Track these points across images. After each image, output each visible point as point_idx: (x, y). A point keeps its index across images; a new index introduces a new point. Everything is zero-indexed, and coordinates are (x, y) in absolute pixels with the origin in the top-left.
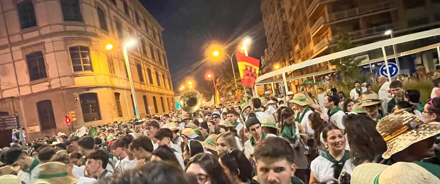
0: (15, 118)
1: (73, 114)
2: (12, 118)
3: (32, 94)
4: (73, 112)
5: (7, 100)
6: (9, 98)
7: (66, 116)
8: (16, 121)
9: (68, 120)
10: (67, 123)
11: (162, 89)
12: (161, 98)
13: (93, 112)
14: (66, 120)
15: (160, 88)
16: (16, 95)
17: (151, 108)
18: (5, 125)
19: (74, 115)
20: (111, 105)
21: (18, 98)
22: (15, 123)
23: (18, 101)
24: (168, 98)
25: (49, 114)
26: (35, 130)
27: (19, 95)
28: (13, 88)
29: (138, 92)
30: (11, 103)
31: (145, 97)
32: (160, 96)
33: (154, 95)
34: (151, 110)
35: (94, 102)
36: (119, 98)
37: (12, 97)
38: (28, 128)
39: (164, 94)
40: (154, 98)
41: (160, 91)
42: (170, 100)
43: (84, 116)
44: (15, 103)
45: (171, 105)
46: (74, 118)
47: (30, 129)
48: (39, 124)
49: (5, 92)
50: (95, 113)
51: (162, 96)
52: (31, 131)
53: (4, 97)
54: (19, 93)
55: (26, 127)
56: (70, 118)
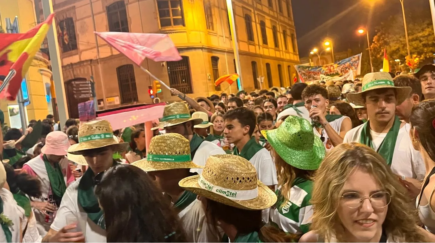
0: (90, 85)
1: (157, 84)
2: (86, 84)
3: (112, 57)
4: (158, 81)
5: (85, 64)
6: (87, 61)
7: (150, 86)
8: (90, 88)
9: (152, 92)
10: (151, 95)
11: (281, 52)
12: (279, 66)
13: (182, 82)
14: (150, 91)
15: (279, 51)
16: (95, 58)
17: (261, 80)
18: (79, 92)
20: (206, 75)
21: (97, 61)
22: (89, 90)
23: (96, 64)
24: (289, 66)
25: (130, 83)
26: (114, 102)
27: (98, 58)
28: (92, 49)
29: (245, 56)
30: (90, 67)
31: (254, 64)
32: (277, 63)
33: (268, 61)
34: (262, 83)
35: (185, 69)
36: (217, 65)
37: (91, 60)
38: (107, 99)
39: (283, 60)
40: (268, 65)
41: (278, 55)
44: (93, 67)
45: (293, 77)
46: (158, 89)
47: (109, 101)
48: (119, 95)
49: (83, 53)
50: (185, 84)
51: (281, 63)
52: (110, 103)
53: (83, 59)
54: (98, 55)
55: (104, 97)
56: (155, 88)
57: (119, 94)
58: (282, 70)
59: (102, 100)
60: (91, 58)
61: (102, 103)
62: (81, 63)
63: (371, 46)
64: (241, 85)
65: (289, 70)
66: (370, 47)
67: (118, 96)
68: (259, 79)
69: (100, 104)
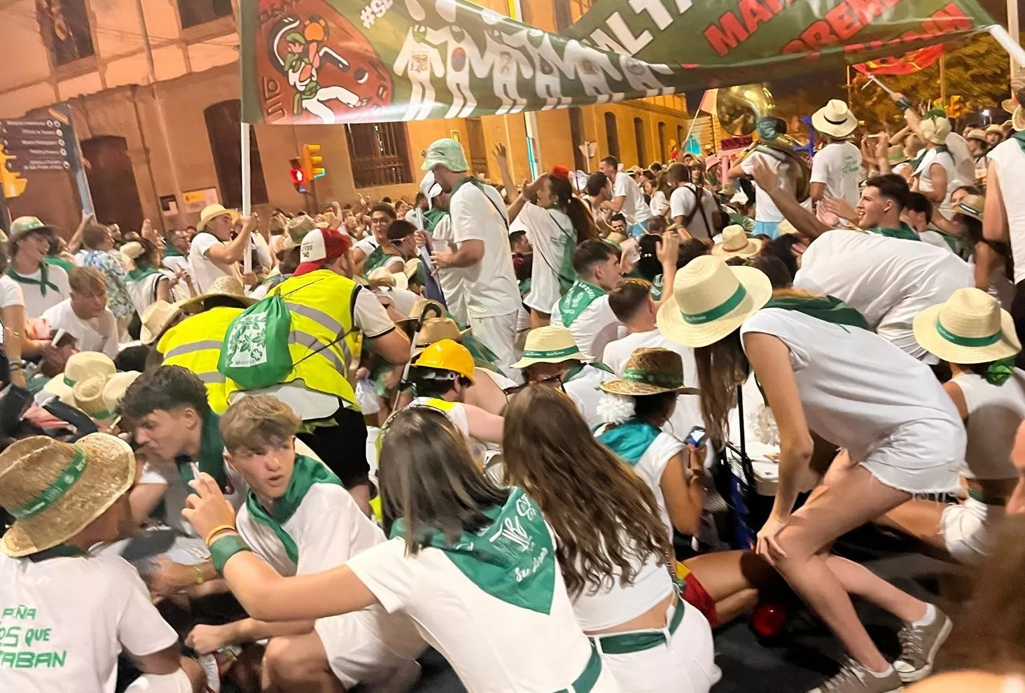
0: (59, 132)
1: (313, 153)
2: (46, 128)
3: (190, 77)
4: (317, 147)
5: (118, 96)
6: (120, 88)
7: (293, 158)
8: (61, 142)
9: (299, 176)
10: (298, 185)
12: (638, 121)
13: (385, 152)
14: (294, 174)
16: (143, 79)
17: (589, 151)
19: (318, 159)
20: (447, 133)
21: (151, 89)
22: (57, 147)
23: (149, 97)
24: (661, 124)
27: (152, 81)
28: (133, 53)
30: (130, 105)
31: (574, 114)
32: (632, 113)
33: (609, 108)
34: (590, 158)
37: (134, 87)
38: (185, 195)
39: (646, 108)
40: (609, 118)
43: (354, 166)
44: (141, 106)
45: (670, 148)
46: (318, 170)
47: (192, 201)
48: (217, 185)
49: (111, 66)
50: (392, 156)
51: (642, 114)
52: (195, 205)
53: (111, 84)
54: (153, 72)
55: (177, 190)
56: (307, 166)
57: (216, 181)
58: (645, 130)
59: (173, 198)
60: (133, 82)
61: (172, 205)
62: (105, 95)
63: (855, 80)
64: (536, 161)
65: (661, 135)
66: (851, 83)
67: (214, 187)
68: (583, 149)
69: (168, 209)
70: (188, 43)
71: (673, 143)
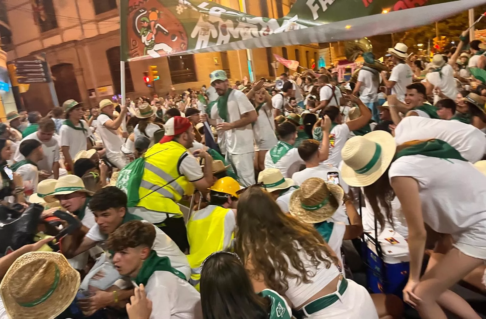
0: (41, 65)
1: (154, 70)
4: (155, 67)
5: (68, 46)
6: (70, 42)
7: (145, 72)
8: (42, 70)
9: (148, 80)
10: (147, 84)
12: (297, 51)
16: (79, 38)
17: (276, 65)
19: (156, 72)
21: (82, 42)
22: (40, 72)
23: (82, 46)
24: (307, 52)
26: (107, 92)
27: (83, 38)
28: (74, 27)
30: (74, 50)
31: (269, 50)
32: (294, 47)
34: (276, 68)
37: (75, 41)
38: (99, 89)
40: (284, 49)
42: (311, 55)
43: (171, 75)
44: (79, 50)
45: (311, 64)
46: (156, 77)
47: (102, 91)
48: (112, 84)
49: (66, 32)
50: (188, 70)
51: (298, 47)
52: (103, 93)
53: (65, 41)
54: (83, 34)
55: (95, 86)
56: (151, 75)
57: (111, 82)
58: (300, 55)
59: (93, 90)
60: (75, 39)
61: (93, 93)
62: (63, 45)
64: (252, 70)
65: (307, 57)
68: (273, 64)
69: (91, 95)
70: (98, 21)
71: (313, 60)
